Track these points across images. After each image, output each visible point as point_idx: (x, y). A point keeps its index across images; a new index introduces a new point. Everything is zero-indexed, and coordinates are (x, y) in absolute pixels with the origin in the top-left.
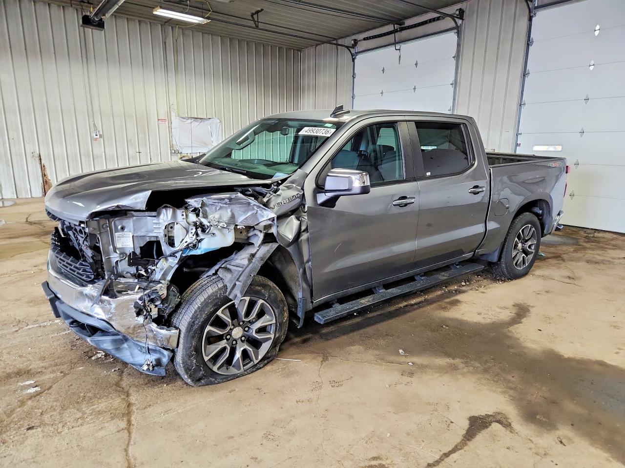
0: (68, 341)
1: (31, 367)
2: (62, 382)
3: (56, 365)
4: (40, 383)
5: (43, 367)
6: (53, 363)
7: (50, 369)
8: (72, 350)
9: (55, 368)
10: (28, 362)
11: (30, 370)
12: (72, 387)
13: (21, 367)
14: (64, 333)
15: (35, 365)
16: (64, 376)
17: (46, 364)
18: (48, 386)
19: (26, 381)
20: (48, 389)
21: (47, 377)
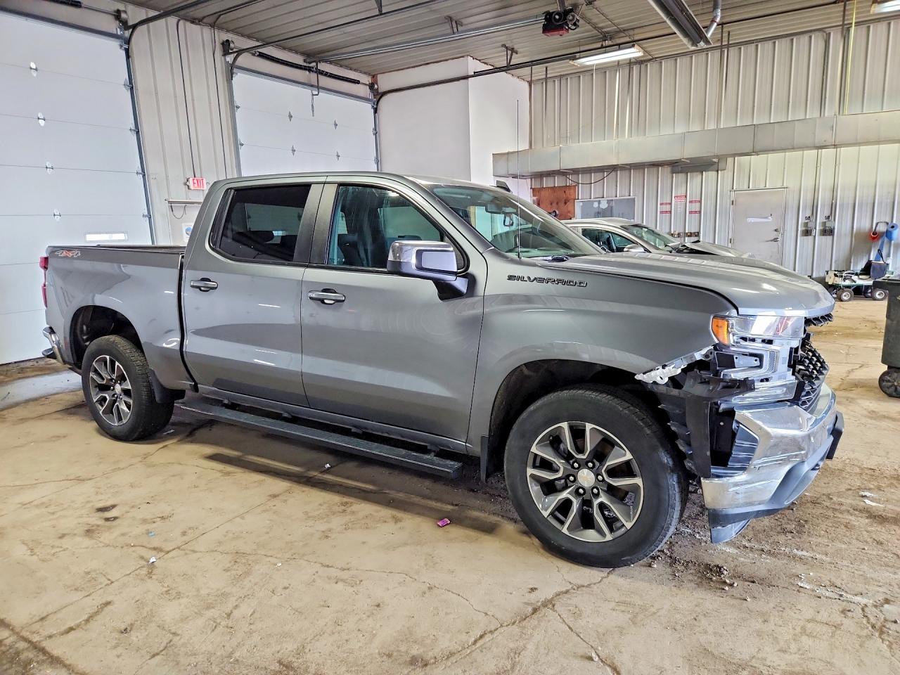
0: (805, 536)
1: (867, 521)
2: (833, 490)
3: (835, 510)
4: (858, 498)
5: (851, 515)
6: (838, 514)
7: (843, 508)
8: (806, 521)
9: (837, 507)
10: (869, 529)
11: (867, 518)
12: (826, 482)
13: (880, 527)
14: (804, 553)
15: (861, 522)
16: (829, 494)
17: (847, 517)
18: (850, 492)
19: (875, 506)
20: (850, 489)
21: (849, 501)
